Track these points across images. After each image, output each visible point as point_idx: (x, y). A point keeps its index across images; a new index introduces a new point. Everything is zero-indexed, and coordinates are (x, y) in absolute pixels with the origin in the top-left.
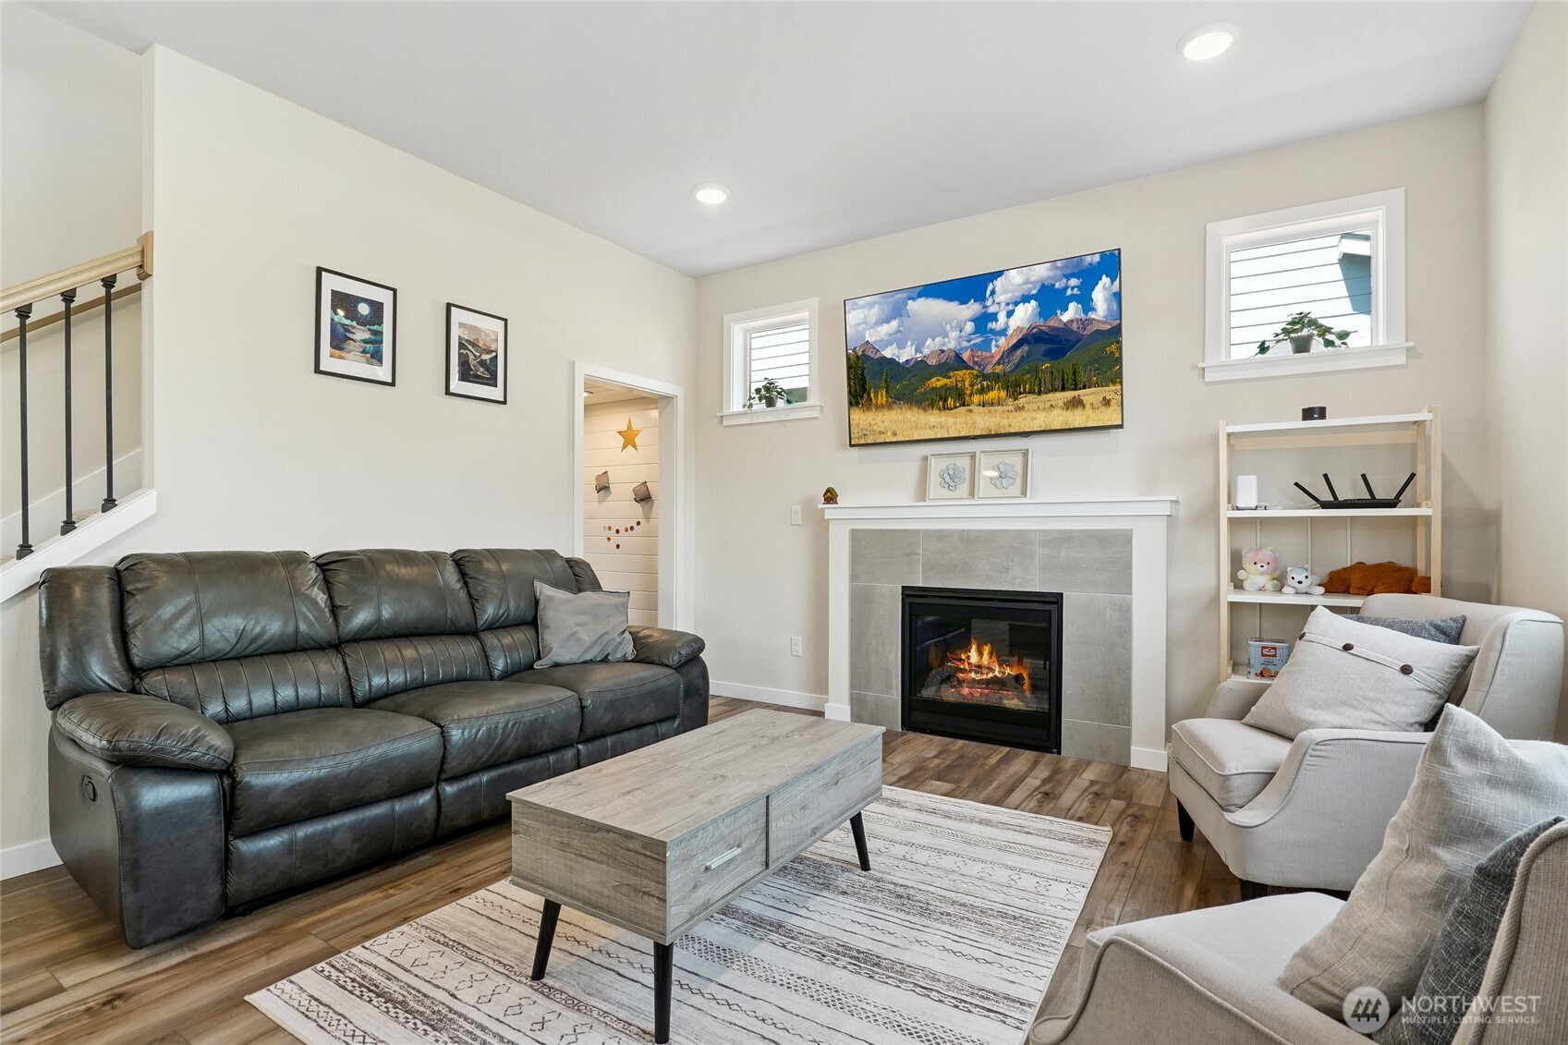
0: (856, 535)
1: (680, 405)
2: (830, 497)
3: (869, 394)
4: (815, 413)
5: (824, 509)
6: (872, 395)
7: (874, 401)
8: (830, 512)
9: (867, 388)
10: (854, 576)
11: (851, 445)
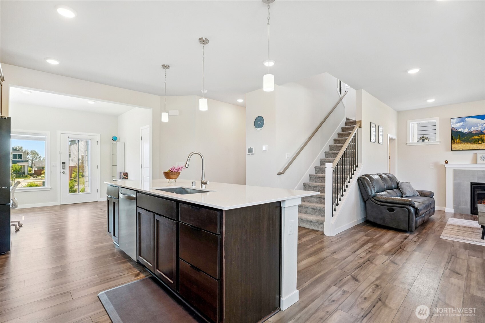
0: (455, 171)
1: (396, 141)
2: (446, 162)
3: (454, 140)
4: (439, 143)
5: (445, 165)
6: (455, 140)
7: (456, 142)
8: (446, 165)
9: (453, 138)
10: (454, 180)
11: (452, 150)
